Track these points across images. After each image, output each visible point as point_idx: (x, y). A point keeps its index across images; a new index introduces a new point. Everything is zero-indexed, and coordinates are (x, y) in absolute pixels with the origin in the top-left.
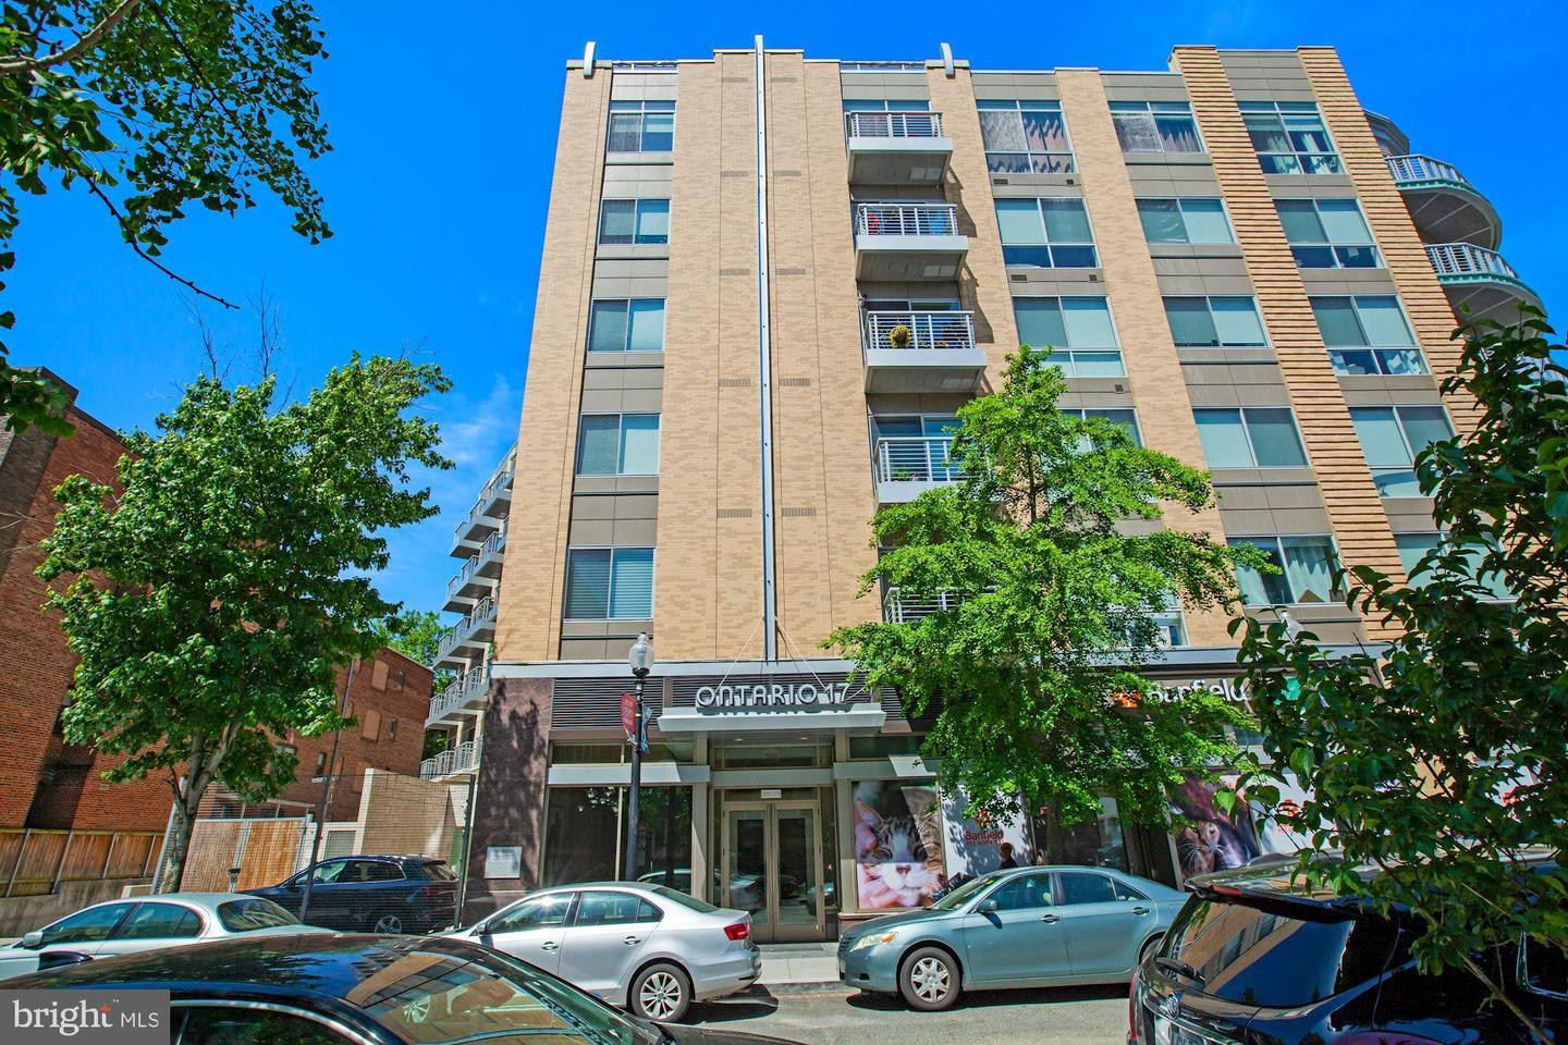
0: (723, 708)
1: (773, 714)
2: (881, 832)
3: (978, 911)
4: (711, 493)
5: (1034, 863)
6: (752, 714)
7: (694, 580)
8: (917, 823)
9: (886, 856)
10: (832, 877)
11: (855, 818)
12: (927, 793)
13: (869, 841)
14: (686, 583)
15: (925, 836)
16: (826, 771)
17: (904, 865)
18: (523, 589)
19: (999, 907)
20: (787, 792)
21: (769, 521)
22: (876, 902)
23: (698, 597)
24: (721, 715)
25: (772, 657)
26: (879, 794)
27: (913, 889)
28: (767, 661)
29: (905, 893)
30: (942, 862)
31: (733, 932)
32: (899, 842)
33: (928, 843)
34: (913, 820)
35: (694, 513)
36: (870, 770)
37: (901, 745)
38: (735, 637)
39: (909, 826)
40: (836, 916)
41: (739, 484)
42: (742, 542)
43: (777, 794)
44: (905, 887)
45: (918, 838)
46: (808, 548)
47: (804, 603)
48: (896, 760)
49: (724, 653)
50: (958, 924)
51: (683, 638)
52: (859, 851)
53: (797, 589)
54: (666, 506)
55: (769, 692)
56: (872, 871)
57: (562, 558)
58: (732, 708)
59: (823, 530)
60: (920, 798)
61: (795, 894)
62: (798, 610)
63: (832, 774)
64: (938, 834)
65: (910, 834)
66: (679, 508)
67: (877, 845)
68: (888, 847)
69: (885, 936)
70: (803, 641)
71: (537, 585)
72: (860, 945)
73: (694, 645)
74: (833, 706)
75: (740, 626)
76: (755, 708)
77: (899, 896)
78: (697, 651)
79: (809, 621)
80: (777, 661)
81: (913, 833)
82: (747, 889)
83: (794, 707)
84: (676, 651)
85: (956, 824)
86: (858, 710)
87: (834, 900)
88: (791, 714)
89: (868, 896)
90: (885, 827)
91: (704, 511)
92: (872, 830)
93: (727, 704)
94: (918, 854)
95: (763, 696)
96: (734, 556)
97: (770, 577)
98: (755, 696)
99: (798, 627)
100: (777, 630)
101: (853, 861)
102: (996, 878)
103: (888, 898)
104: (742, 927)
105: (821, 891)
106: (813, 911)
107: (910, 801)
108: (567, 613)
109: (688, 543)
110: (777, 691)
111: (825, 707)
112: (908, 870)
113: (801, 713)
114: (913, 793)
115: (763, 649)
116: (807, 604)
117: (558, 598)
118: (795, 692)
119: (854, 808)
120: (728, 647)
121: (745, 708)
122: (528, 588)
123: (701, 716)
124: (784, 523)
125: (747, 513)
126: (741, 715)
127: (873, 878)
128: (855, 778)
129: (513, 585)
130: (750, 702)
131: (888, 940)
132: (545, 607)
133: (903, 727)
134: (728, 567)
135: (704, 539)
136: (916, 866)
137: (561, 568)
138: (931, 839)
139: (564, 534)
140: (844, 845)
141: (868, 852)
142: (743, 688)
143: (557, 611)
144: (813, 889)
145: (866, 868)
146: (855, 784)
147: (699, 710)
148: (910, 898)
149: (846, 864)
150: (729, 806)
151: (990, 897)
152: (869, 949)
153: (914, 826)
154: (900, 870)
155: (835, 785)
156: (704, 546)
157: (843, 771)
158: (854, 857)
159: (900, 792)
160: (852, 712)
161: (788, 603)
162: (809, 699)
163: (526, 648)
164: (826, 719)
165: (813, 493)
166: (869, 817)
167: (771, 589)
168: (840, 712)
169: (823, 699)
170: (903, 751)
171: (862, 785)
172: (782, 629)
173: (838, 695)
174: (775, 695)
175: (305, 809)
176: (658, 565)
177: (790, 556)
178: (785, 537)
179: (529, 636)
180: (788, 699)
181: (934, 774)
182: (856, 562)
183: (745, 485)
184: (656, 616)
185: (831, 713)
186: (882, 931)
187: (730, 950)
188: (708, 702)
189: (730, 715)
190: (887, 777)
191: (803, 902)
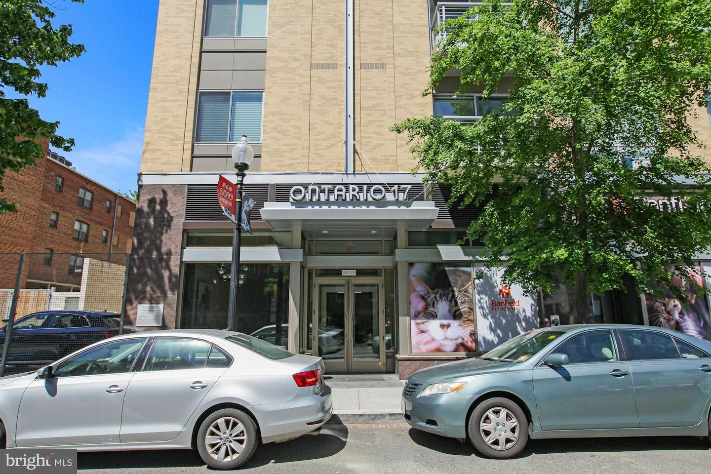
0: (311, 203)
1: (350, 208)
2: (429, 299)
3: (545, 364)
4: (307, 51)
5: (543, 325)
6: (334, 207)
7: (293, 115)
8: (456, 294)
9: (434, 316)
10: (392, 329)
11: (411, 289)
12: (464, 272)
13: (421, 305)
14: (288, 117)
15: (462, 303)
16: (390, 258)
17: (445, 322)
18: (163, 120)
19: (571, 360)
20: (360, 272)
21: (350, 72)
22: (424, 348)
23: (296, 127)
24: (310, 208)
25: (351, 171)
26: (429, 273)
27: (452, 339)
28: (347, 174)
29: (446, 343)
30: (473, 321)
31: (301, 379)
32: (442, 307)
33: (464, 308)
34: (453, 291)
35: (294, 66)
36: (422, 255)
37: (445, 237)
38: (324, 156)
39: (450, 295)
40: (395, 358)
41: (328, 45)
42: (330, 88)
43: (353, 273)
44: (446, 338)
45: (456, 304)
46: (380, 92)
47: (375, 133)
48: (442, 248)
49: (313, 168)
50: (527, 376)
51: (284, 156)
52: (413, 312)
53: (371, 122)
54: (271, 60)
55: (347, 191)
56: (422, 327)
57: (192, 97)
58: (319, 203)
59: (392, 79)
60: (460, 276)
61: (364, 340)
62: (372, 137)
63: (394, 259)
64: (471, 302)
65: (450, 301)
66: (282, 62)
67: (427, 308)
68: (435, 310)
69: (454, 385)
70: (374, 160)
71: (174, 117)
72: (427, 392)
73: (292, 161)
74: (397, 202)
75: (327, 148)
76: (336, 203)
77: (441, 345)
78: (294, 166)
79: (379, 145)
80: (354, 174)
81: (453, 300)
82: (334, 337)
83: (366, 203)
84: (278, 166)
85: (483, 296)
86: (416, 205)
87: (393, 345)
88: (364, 207)
89: (418, 343)
90: (433, 296)
91: (302, 64)
92: (423, 298)
93: (314, 199)
94: (456, 315)
95: (343, 193)
96: (323, 97)
97: (351, 112)
98: (336, 193)
99: (371, 150)
100: (355, 151)
101: (408, 318)
102: (559, 334)
103: (433, 346)
104: (312, 374)
105: (382, 339)
106: (377, 350)
107: (451, 278)
108: (197, 137)
109: (289, 88)
110: (354, 190)
111: (391, 203)
112: (448, 326)
113: (372, 207)
114: (454, 272)
115: (344, 165)
116: (379, 133)
117: (190, 127)
118: (368, 191)
119: (410, 282)
120: (318, 163)
121: (328, 202)
122: (167, 119)
123: (294, 208)
124: (361, 73)
125: (333, 66)
126: (325, 208)
127: (422, 332)
128: (411, 260)
129: (156, 117)
130: (332, 198)
131: (457, 389)
132: (181, 133)
133: (449, 224)
134: (319, 105)
135: (300, 85)
136: (455, 324)
137: (192, 105)
138: (466, 305)
139: (194, 80)
140: (402, 307)
141: (419, 313)
142: (326, 187)
143: (189, 136)
144: (377, 338)
145: (418, 324)
146: (411, 264)
147: (292, 204)
148: (449, 346)
149: (403, 320)
150: (318, 281)
151: (559, 350)
152: (437, 396)
153: (454, 296)
154: (442, 326)
155: (396, 267)
156: (301, 90)
157: (402, 255)
158: (408, 315)
159: (445, 271)
160: (412, 208)
161: (364, 132)
162: (379, 197)
163: (166, 163)
164: (392, 212)
165: (384, 52)
166: (421, 289)
167: (351, 121)
168: (403, 208)
169: (390, 197)
170: (447, 242)
171: (416, 265)
172: (359, 151)
173: (401, 194)
174: (352, 193)
175: (47, 285)
176: (266, 103)
177: (367, 98)
178: (363, 84)
179: (168, 154)
180: (362, 197)
181: (471, 258)
182: (415, 104)
183: (332, 46)
184: (264, 140)
185: (395, 208)
186: (450, 380)
187: (298, 396)
188: (299, 197)
189: (317, 208)
190: (436, 260)
191: (369, 345)
